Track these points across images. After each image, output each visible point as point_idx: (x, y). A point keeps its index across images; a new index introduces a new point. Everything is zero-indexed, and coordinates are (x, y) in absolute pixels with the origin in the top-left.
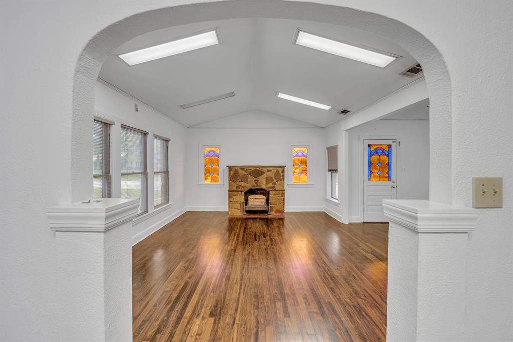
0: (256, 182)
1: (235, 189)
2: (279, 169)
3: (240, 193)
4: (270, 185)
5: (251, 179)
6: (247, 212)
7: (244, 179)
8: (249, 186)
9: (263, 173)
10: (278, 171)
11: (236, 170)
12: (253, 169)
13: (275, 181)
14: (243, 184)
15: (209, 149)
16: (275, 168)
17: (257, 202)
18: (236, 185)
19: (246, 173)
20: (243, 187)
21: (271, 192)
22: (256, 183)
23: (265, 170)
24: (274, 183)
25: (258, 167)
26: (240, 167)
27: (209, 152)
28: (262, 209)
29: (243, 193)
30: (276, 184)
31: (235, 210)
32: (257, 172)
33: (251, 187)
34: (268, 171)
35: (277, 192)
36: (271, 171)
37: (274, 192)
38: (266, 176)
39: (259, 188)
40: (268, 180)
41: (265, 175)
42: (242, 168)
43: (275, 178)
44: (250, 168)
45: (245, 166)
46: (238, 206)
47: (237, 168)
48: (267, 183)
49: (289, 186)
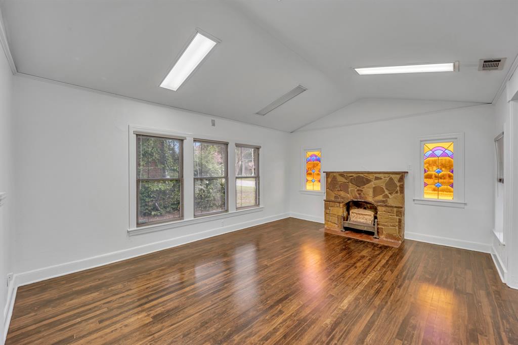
0: (360, 192)
1: (333, 199)
2: (393, 176)
3: (338, 204)
4: (380, 198)
5: (352, 187)
6: (346, 229)
7: (345, 188)
8: (350, 197)
9: (368, 181)
10: (391, 179)
11: (334, 176)
12: (355, 175)
13: (387, 192)
14: (342, 194)
15: (310, 153)
16: (386, 175)
17: (362, 218)
18: (334, 195)
19: (346, 181)
20: (343, 198)
21: (379, 208)
22: (359, 194)
23: (371, 177)
24: (386, 196)
25: (362, 173)
26: (338, 172)
27: (311, 156)
28: (365, 229)
29: (341, 205)
30: (388, 197)
31: (332, 224)
32: (360, 179)
33: (352, 198)
34: (377, 178)
35: (389, 209)
36: (381, 179)
37: (384, 209)
38: (374, 186)
39: (363, 201)
40: (377, 191)
41: (373, 184)
42: (342, 174)
43: (387, 189)
44: (351, 175)
45: (344, 172)
46: (335, 220)
47: (335, 174)
48: (375, 195)
49: (416, 202)
